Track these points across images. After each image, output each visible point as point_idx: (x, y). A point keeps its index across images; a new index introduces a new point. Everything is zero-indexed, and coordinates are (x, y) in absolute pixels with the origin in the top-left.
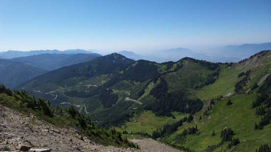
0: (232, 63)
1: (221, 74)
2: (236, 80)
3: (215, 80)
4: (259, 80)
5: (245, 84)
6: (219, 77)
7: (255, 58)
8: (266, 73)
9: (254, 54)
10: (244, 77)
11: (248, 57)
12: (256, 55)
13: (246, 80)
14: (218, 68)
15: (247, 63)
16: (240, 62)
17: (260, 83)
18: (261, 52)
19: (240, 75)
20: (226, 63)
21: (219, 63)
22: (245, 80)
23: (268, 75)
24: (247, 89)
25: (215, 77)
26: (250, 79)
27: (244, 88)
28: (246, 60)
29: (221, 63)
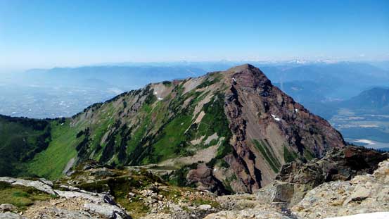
0: (64, 118)
1: (54, 134)
2: (75, 141)
3: (48, 143)
4: (100, 140)
5: (87, 146)
6: (52, 139)
7: (90, 112)
8: (106, 131)
10: (83, 137)
11: (82, 111)
12: (89, 107)
13: (88, 141)
14: (47, 126)
15: (82, 117)
16: (74, 117)
17: (103, 143)
18: (95, 105)
19: (79, 135)
20: (56, 119)
21: (47, 119)
22: (86, 141)
23: (108, 133)
24: (92, 152)
25: (47, 140)
26: (91, 139)
27: (88, 151)
28: (80, 113)
29: (50, 119)
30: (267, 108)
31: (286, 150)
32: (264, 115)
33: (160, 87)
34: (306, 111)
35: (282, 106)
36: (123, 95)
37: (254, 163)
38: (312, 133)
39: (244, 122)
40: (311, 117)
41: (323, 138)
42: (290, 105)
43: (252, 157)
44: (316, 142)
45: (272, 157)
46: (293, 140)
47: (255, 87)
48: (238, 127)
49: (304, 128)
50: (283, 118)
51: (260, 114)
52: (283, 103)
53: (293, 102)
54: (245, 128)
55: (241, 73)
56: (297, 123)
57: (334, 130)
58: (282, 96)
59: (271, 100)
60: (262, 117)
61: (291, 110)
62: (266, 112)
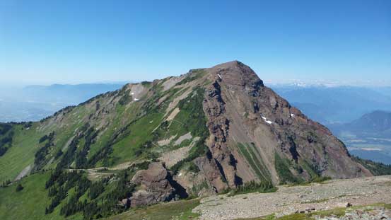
0: (31, 122)
1: (15, 139)
2: (37, 146)
3: (6, 149)
4: (64, 145)
5: (47, 151)
6: (13, 145)
7: (60, 116)
8: (71, 135)
9: (60, 109)
10: (47, 141)
11: (52, 114)
12: (61, 111)
13: (50, 146)
14: (10, 131)
15: (51, 121)
16: (42, 121)
17: (65, 149)
18: (67, 108)
19: (42, 140)
20: (23, 123)
21: (12, 123)
22: (48, 146)
23: (74, 137)
24: (51, 158)
25: (7, 145)
26: (53, 145)
27: (47, 157)
28: (49, 117)
29: (15, 123)
30: (256, 109)
31: (277, 157)
32: (252, 116)
33: (138, 88)
34: (303, 117)
35: (275, 109)
36: (98, 97)
37: (235, 169)
38: (310, 141)
39: (227, 122)
40: (310, 124)
41: (324, 147)
42: (285, 109)
43: (233, 162)
44: (314, 152)
45: (259, 165)
46: (288, 147)
47: (244, 85)
48: (219, 126)
49: (301, 135)
50: (276, 122)
51: (247, 114)
52: (277, 106)
53: (288, 106)
54: (227, 128)
55: (228, 70)
56: (293, 129)
57: (336, 139)
58: (276, 98)
59: (262, 101)
60: (249, 117)
61: (286, 115)
62: (255, 112)
